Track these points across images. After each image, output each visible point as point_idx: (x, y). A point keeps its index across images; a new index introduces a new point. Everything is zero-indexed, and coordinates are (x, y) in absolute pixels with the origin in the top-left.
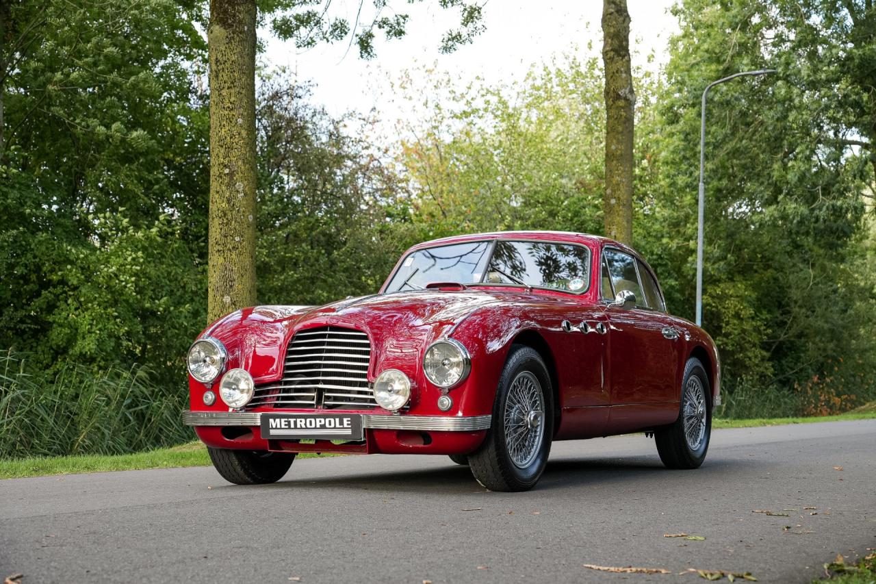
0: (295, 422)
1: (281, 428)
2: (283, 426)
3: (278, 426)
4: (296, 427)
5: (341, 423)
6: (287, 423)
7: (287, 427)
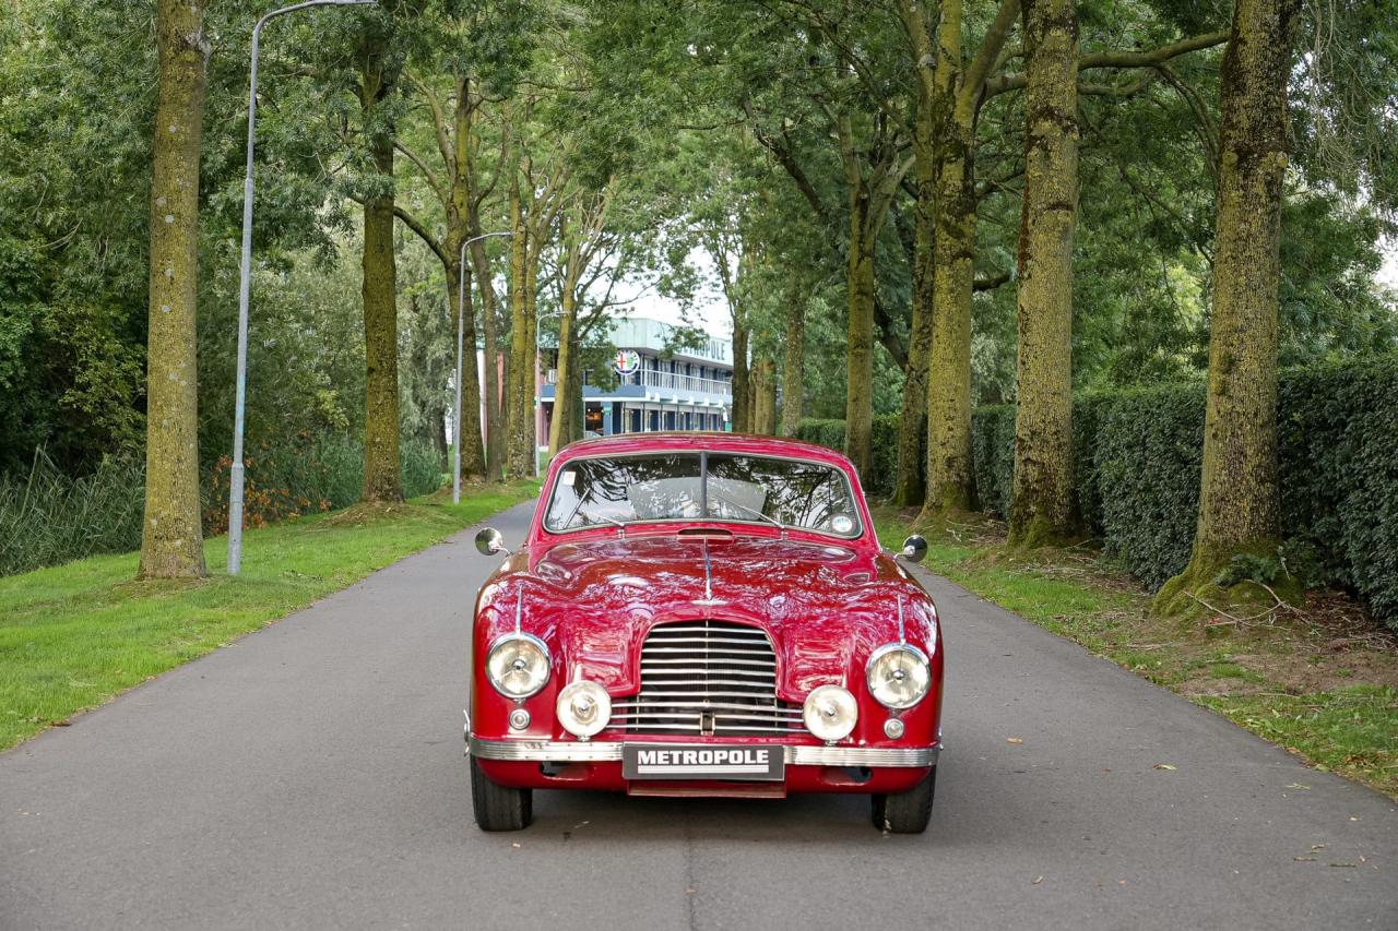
0: (681, 757)
1: (657, 764)
2: (660, 761)
3: (653, 762)
5: (754, 757)
6: (667, 757)
7: (667, 762)
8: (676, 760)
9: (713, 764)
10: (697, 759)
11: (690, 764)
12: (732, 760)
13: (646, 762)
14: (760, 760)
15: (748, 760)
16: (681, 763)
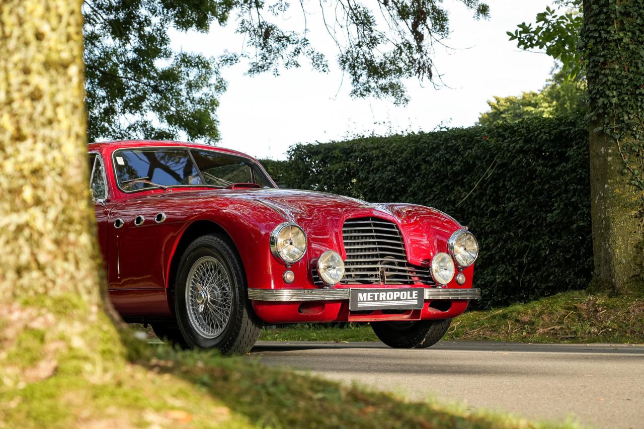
1: (367, 301)
2: (369, 299)
3: (365, 300)
4: (378, 300)
5: (411, 295)
6: (372, 297)
7: (372, 300)
13: (362, 300)
15: (409, 298)
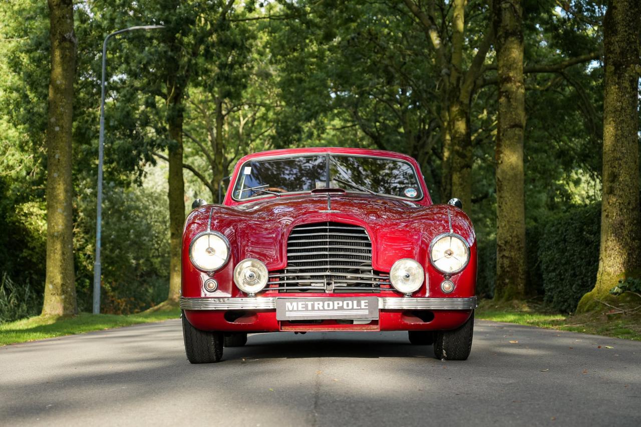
0: (313, 306)
1: (298, 311)
2: (300, 309)
3: (295, 309)
5: (359, 304)
6: (304, 306)
7: (304, 309)
8: (310, 308)
9: (333, 309)
10: (323, 307)
11: (319, 310)
12: (345, 307)
13: (291, 309)
14: (363, 307)
15: (355, 307)
16: (313, 309)
